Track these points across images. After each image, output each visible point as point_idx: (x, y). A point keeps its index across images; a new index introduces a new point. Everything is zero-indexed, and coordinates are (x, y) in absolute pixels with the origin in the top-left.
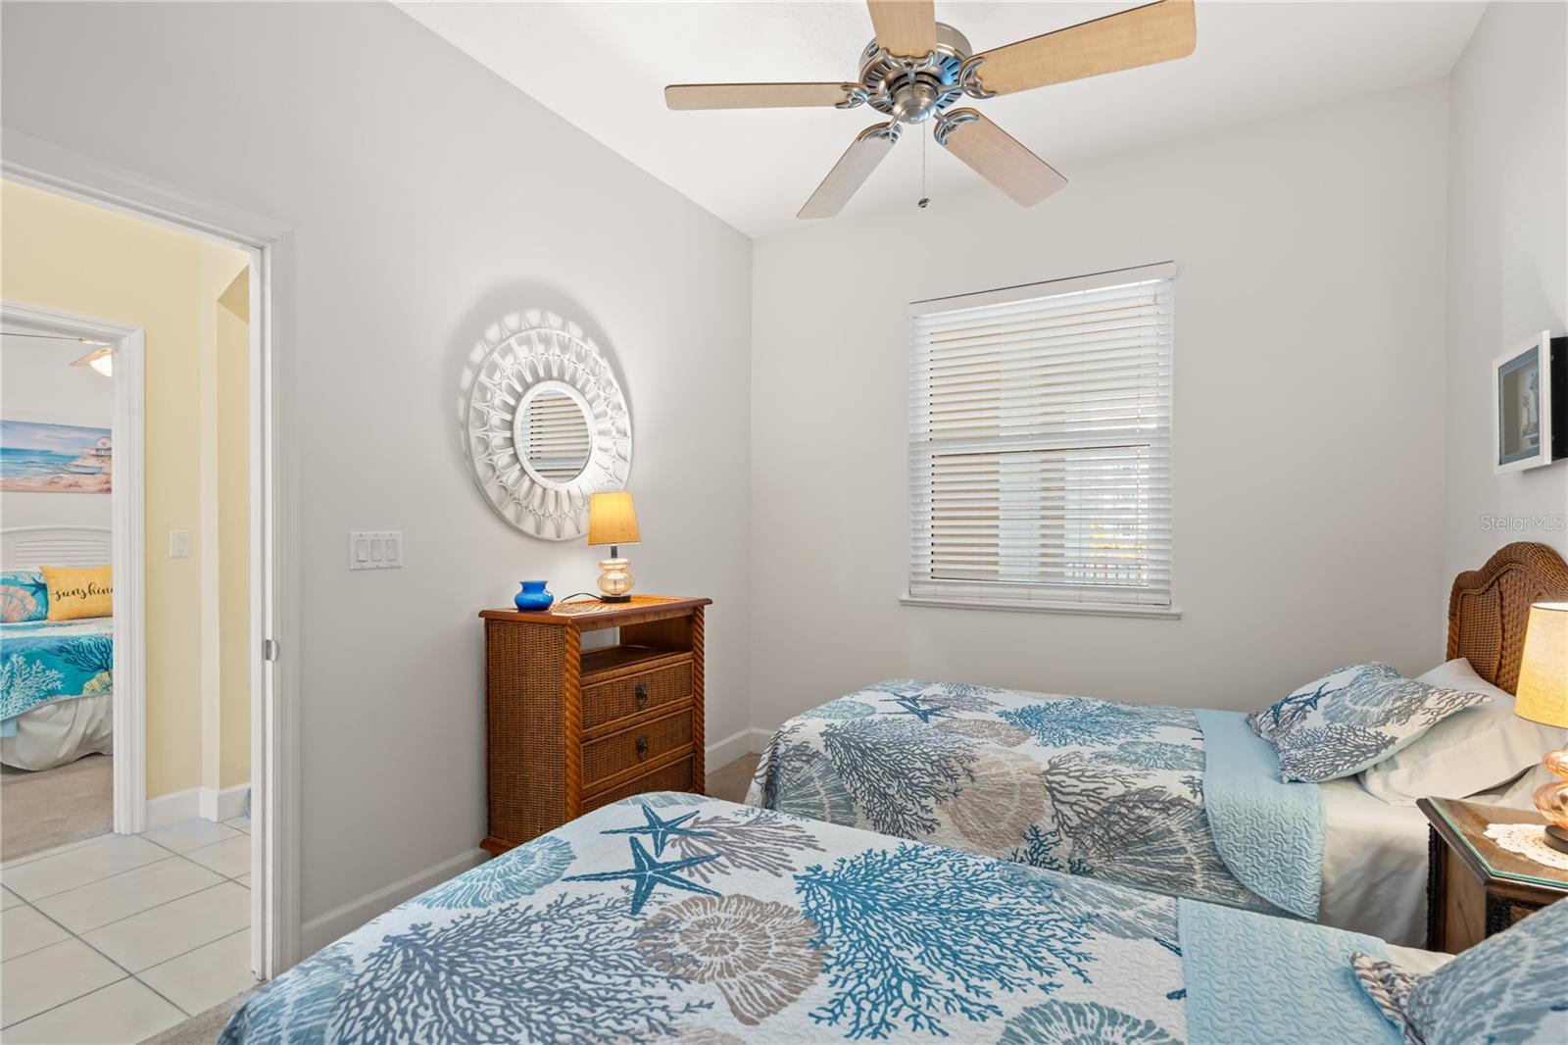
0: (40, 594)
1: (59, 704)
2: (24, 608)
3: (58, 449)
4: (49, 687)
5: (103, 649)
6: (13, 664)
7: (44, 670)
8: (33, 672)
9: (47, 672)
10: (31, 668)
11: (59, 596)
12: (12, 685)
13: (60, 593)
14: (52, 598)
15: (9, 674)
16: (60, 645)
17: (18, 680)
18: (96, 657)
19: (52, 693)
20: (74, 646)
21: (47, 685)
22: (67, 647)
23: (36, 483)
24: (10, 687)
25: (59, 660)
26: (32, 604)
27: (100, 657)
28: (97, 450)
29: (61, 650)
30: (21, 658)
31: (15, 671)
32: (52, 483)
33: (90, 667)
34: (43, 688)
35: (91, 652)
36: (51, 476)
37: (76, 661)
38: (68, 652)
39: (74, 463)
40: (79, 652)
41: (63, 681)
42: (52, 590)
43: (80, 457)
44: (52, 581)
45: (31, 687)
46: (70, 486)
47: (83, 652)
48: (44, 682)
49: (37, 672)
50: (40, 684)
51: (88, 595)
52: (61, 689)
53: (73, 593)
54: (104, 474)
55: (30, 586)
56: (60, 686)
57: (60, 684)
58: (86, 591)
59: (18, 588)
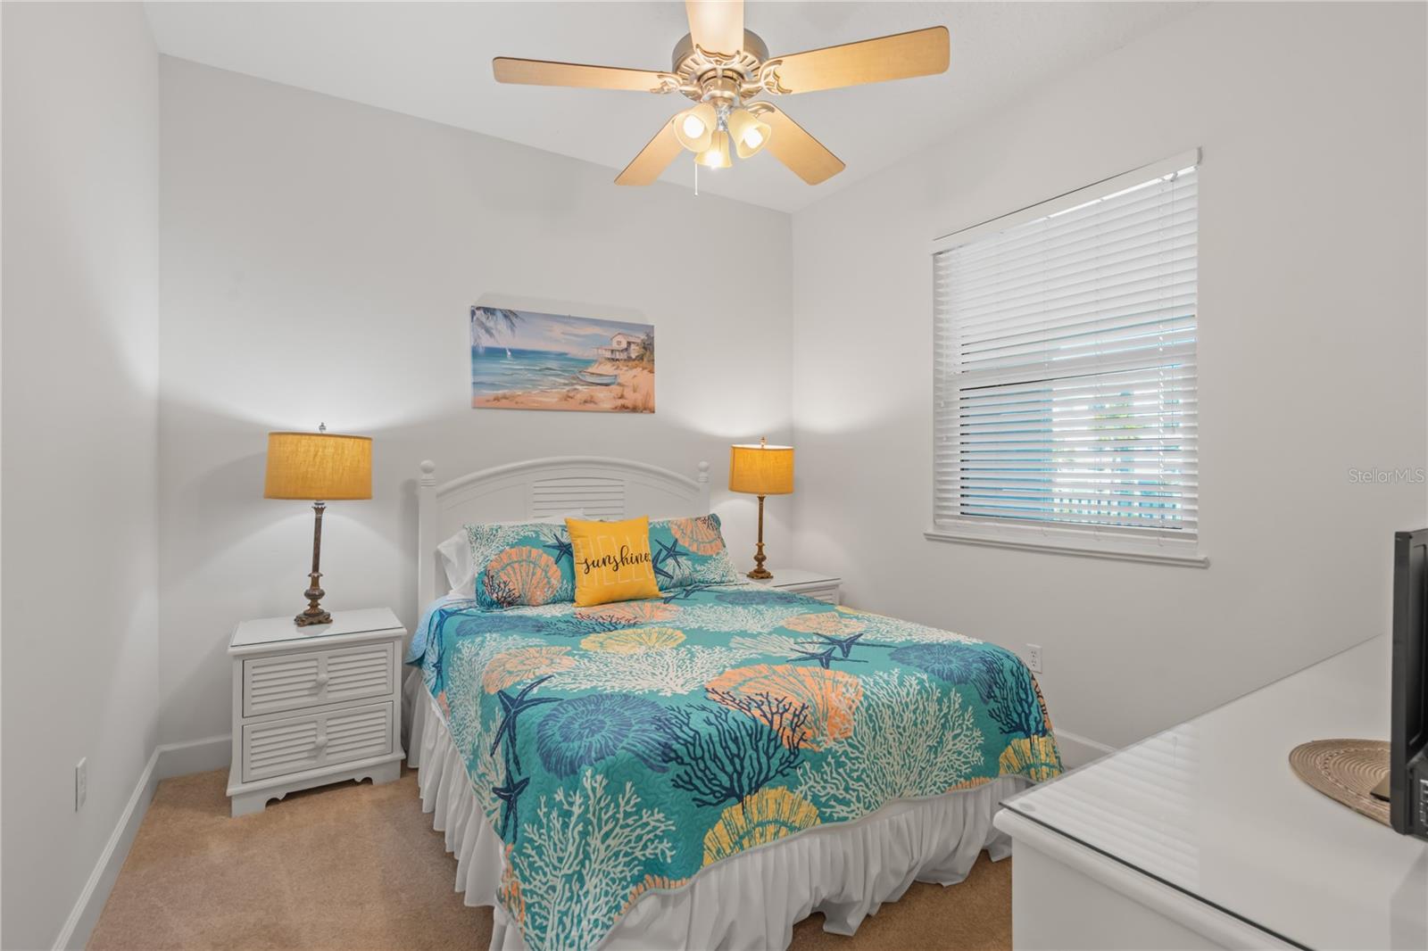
0: (564, 559)
1: (664, 901)
2: (549, 582)
4: (648, 852)
5: (735, 750)
6: (587, 797)
7: (639, 808)
8: (621, 816)
9: (645, 815)
10: (618, 806)
11: (588, 567)
12: (587, 856)
13: (590, 562)
14: (580, 569)
15: (580, 828)
16: (660, 737)
17: (595, 841)
18: (723, 770)
19: (654, 867)
20: (686, 743)
21: (645, 847)
22: (676, 746)
24: (582, 863)
25: (662, 781)
26: (556, 576)
27: (729, 769)
29: (668, 754)
30: (599, 778)
31: (590, 816)
33: (713, 792)
34: (638, 854)
35: (715, 758)
37: (690, 783)
38: (679, 760)
40: (695, 759)
41: (672, 837)
42: (580, 556)
44: (578, 541)
45: (616, 855)
47: (702, 758)
48: (639, 838)
49: (627, 815)
50: (632, 845)
51: (621, 564)
52: (669, 860)
53: (604, 562)
54: (619, 384)
55: (554, 547)
56: (668, 853)
57: (671, 849)
58: (618, 560)
59: (541, 551)
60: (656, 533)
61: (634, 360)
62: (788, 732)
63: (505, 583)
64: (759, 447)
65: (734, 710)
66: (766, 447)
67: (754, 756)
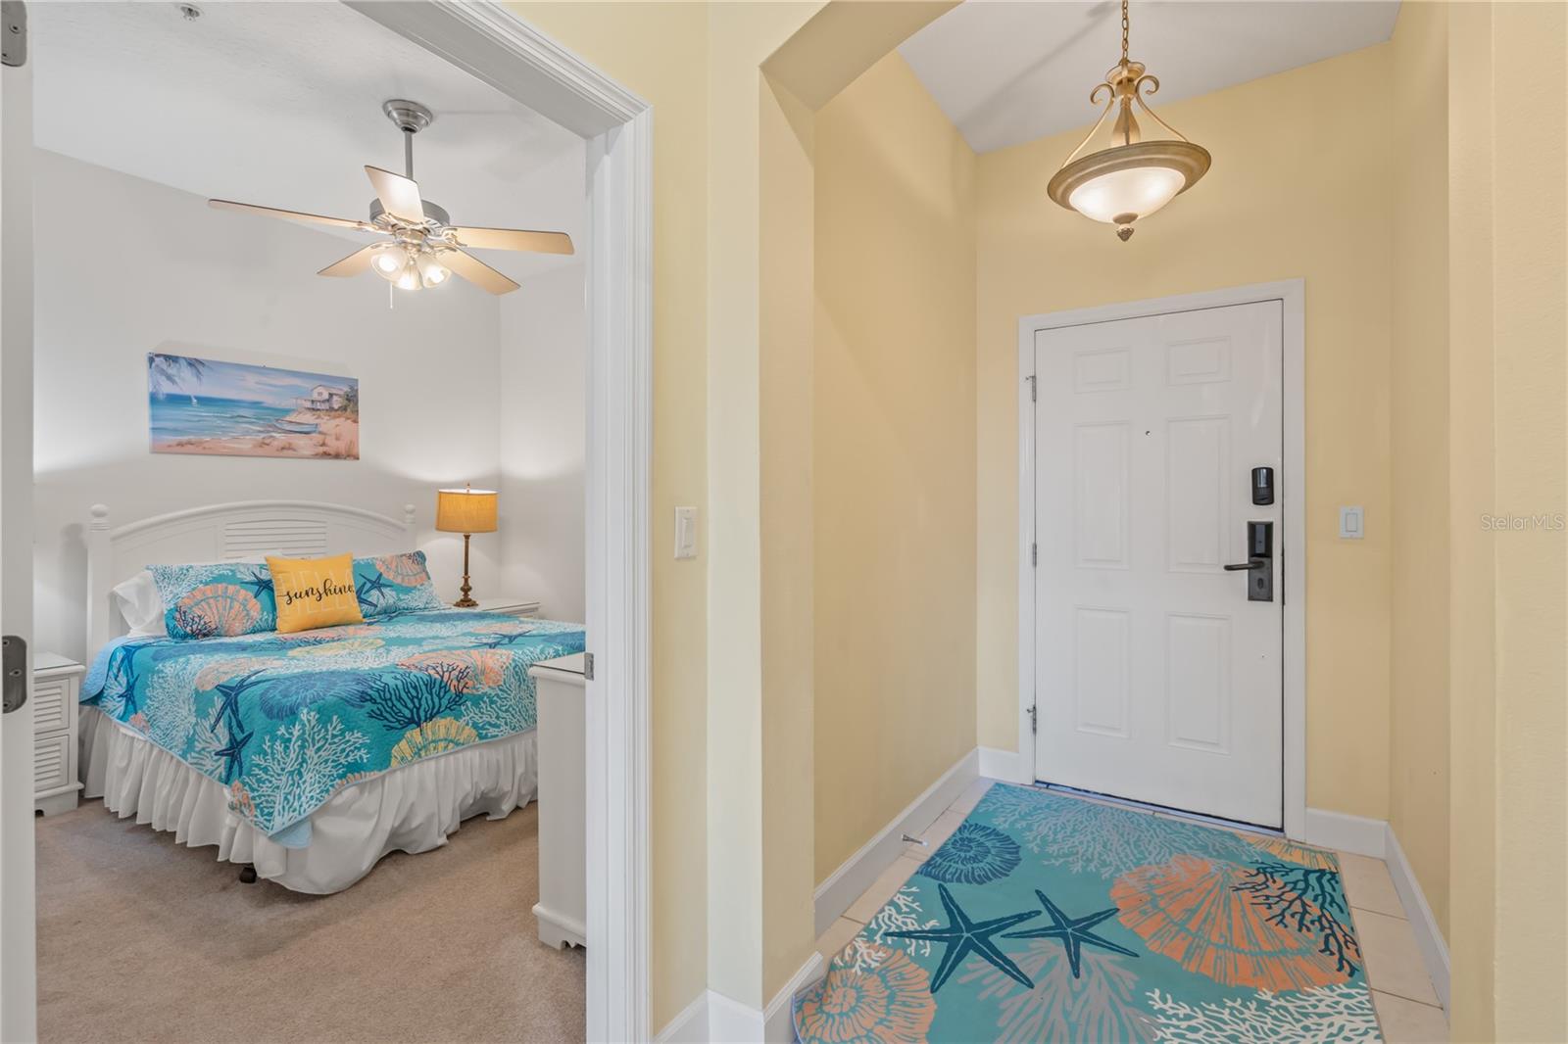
0: (264, 594)
1: (362, 787)
2: (248, 615)
3: (269, 400)
4: (349, 759)
5: (414, 694)
6: (304, 725)
7: (342, 732)
8: (329, 737)
9: (347, 735)
10: (327, 731)
11: (291, 599)
12: (304, 761)
13: (292, 594)
14: (282, 602)
15: (299, 743)
16: (360, 688)
17: (310, 752)
18: (406, 706)
19: (354, 768)
20: (378, 691)
21: (348, 755)
22: (370, 692)
23: (246, 445)
24: (301, 765)
25: (360, 714)
26: (256, 609)
27: (410, 705)
28: (313, 401)
29: (364, 697)
30: (312, 714)
31: (306, 736)
32: (263, 444)
33: (398, 721)
34: (343, 761)
35: (400, 699)
36: (263, 435)
37: (381, 715)
38: (373, 700)
39: (288, 419)
40: (386, 700)
41: (369, 748)
42: (280, 589)
43: (293, 410)
44: (280, 576)
45: (326, 761)
46: (283, 448)
47: (390, 699)
48: (343, 750)
49: (334, 736)
50: (338, 755)
51: (324, 596)
52: (365, 761)
53: (307, 594)
54: (320, 433)
55: (252, 583)
56: (365, 756)
57: (366, 754)
58: (322, 591)
59: (238, 587)
60: (358, 569)
61: (337, 410)
62: (455, 682)
63: (199, 617)
64: (465, 491)
65: (415, 672)
66: (472, 491)
67: (429, 697)
